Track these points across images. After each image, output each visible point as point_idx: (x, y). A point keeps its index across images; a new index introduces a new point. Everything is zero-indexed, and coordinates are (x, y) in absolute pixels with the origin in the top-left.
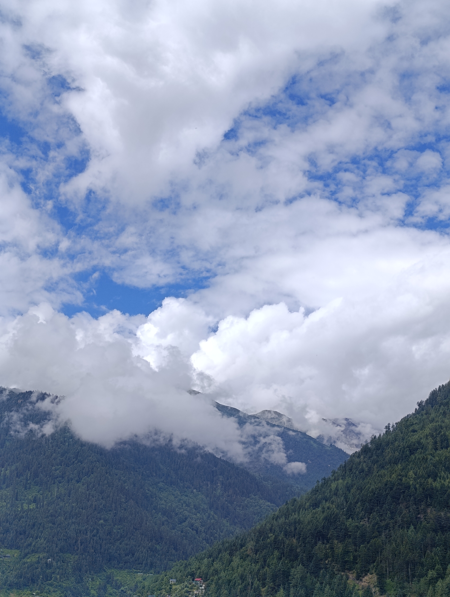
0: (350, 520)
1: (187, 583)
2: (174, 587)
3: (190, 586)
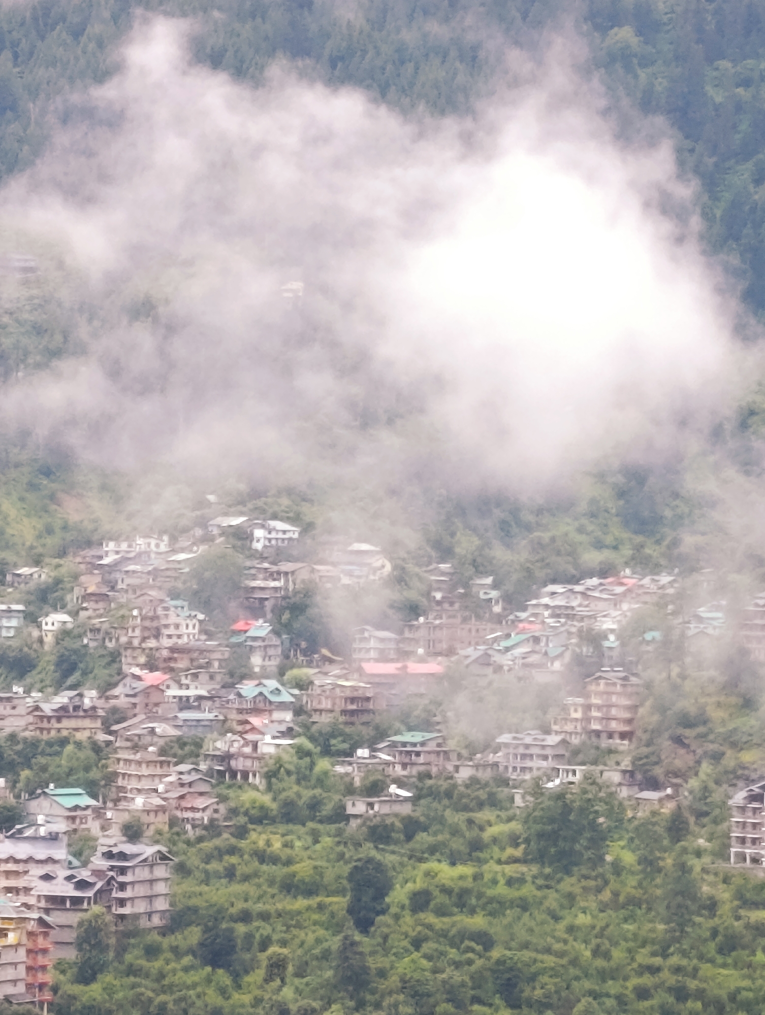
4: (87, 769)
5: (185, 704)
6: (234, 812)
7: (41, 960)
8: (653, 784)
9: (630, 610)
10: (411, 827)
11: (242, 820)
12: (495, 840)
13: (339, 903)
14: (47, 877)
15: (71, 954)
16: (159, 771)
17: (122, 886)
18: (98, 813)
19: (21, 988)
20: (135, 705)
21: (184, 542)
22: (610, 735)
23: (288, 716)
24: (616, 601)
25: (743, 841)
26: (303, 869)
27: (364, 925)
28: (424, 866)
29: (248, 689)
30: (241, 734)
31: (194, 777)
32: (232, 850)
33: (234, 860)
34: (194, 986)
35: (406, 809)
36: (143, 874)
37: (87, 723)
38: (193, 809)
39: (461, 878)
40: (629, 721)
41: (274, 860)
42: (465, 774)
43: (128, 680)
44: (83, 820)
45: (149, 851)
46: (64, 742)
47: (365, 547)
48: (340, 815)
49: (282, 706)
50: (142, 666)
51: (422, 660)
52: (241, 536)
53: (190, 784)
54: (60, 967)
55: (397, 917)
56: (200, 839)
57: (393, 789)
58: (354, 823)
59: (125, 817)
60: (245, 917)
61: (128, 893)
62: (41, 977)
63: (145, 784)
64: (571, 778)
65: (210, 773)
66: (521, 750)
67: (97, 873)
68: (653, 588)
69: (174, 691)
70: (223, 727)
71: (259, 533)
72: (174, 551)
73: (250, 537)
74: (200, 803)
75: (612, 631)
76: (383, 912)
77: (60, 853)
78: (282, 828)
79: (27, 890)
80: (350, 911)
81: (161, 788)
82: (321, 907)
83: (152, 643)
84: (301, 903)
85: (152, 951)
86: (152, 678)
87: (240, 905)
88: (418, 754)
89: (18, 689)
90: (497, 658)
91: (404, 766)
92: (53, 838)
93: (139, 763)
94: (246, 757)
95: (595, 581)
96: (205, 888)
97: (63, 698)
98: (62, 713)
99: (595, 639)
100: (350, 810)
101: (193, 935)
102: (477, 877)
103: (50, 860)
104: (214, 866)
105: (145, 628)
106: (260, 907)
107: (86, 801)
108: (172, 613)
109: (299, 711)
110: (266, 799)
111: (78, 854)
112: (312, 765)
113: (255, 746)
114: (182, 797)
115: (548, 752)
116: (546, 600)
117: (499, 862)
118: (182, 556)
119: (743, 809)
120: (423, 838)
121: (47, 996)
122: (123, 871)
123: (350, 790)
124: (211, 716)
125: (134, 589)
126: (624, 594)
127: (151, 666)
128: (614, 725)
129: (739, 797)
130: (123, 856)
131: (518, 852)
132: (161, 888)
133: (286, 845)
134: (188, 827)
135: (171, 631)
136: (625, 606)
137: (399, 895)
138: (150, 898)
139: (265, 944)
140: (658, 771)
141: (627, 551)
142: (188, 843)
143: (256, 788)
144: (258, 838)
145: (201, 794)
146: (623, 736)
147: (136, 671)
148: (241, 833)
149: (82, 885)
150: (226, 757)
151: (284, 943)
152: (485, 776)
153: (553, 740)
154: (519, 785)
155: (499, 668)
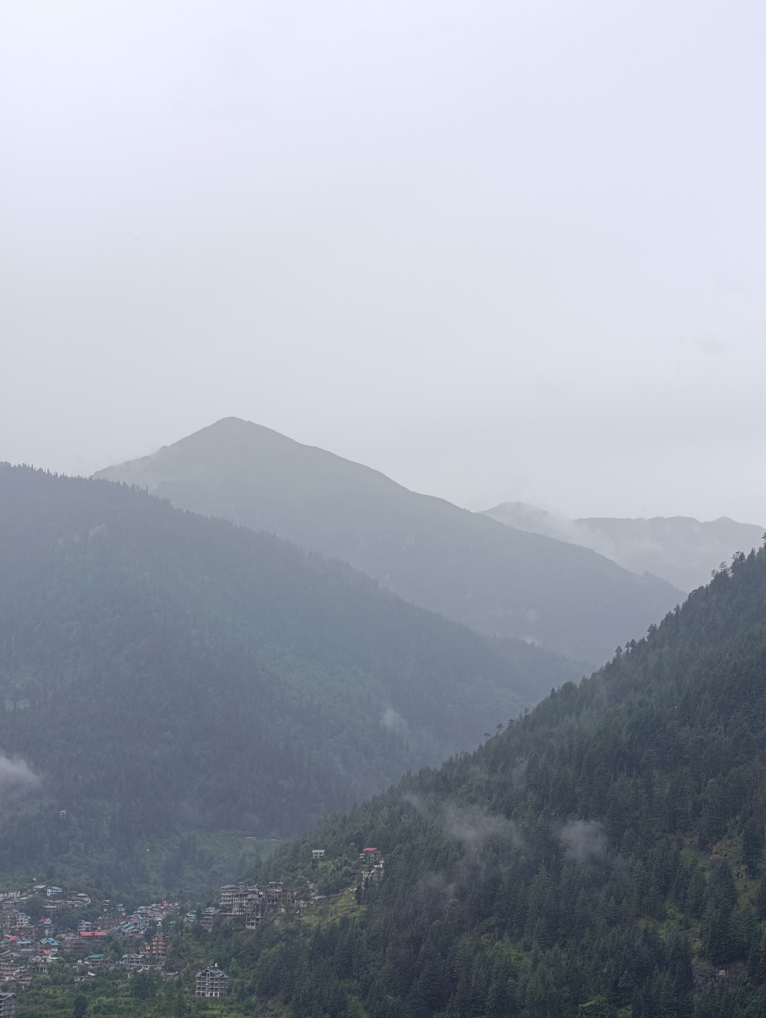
0: (687, 727)
1: (346, 858)
2: (321, 865)
3: (355, 862)
5: (23, 946)
6: (38, 981)
8: (172, 970)
9: (166, 914)
10: (95, 986)
11: (40, 984)
12: (121, 989)
13: (71, 1011)
16: (14, 968)
20: (7, 947)
21: (25, 894)
22: (159, 955)
23: (56, 950)
24: (161, 911)
25: (199, 988)
26: (60, 1000)
28: (99, 998)
29: (44, 941)
30: (41, 956)
31: (26, 970)
32: (37, 994)
33: (37, 997)
35: (93, 980)
36: (7, 1002)
38: (23, 981)
39: (110, 1002)
40: (164, 950)
41: (50, 997)
42: (112, 968)
43: (5, 939)
45: (10, 995)
47: (83, 895)
48: (72, 982)
49: (55, 947)
50: (10, 934)
51: (99, 931)
52: (44, 891)
53: (24, 973)
55: (89, 1015)
56: (26, 991)
57: (89, 973)
58: (76, 984)
59: (2, 984)
63: (9, 973)
64: (146, 969)
65: (30, 969)
66: (130, 960)
68: (173, 907)
69: (20, 942)
70: (35, 954)
71: (49, 890)
72: (22, 897)
73: (46, 892)
74: (27, 979)
75: (160, 921)
76: (85, 1014)
78: (53, 987)
80: (74, 1013)
81: (14, 974)
82: (65, 1012)
83: (13, 927)
84: (59, 1011)
86: (12, 938)
87: (39, 1012)
88: (97, 961)
90: (123, 930)
91: (93, 965)
93: (8, 966)
94: (42, 963)
95: (154, 905)
96: (27, 1007)
99: (153, 923)
100: (75, 980)
102: (115, 1002)
104: (30, 999)
105: (11, 922)
106: (45, 1013)
108: (20, 917)
109: (59, 948)
110: (48, 977)
112: (63, 966)
113: (45, 959)
114: (21, 977)
115: (139, 960)
116: (139, 911)
117: (122, 997)
118: (25, 898)
119: (200, 978)
120: (98, 989)
122: (1, 1002)
123: (75, 974)
124: (32, 950)
125: (8, 909)
126: (164, 909)
127: (12, 934)
128: (160, 951)
129: (199, 974)
130: (2, 996)
131: (129, 993)
132: (13, 1007)
133: (54, 992)
134: (23, 987)
135: (20, 922)
136: (164, 913)
137: (90, 1008)
138: (10, 1010)
140: (173, 966)
141: (165, 895)
142: (22, 992)
143: (45, 974)
144: (45, 990)
145: (27, 976)
146: (163, 955)
147: (8, 935)
148: (40, 988)
150: (36, 963)
152: (118, 968)
153: (140, 956)
154: (129, 971)
155: (124, 934)
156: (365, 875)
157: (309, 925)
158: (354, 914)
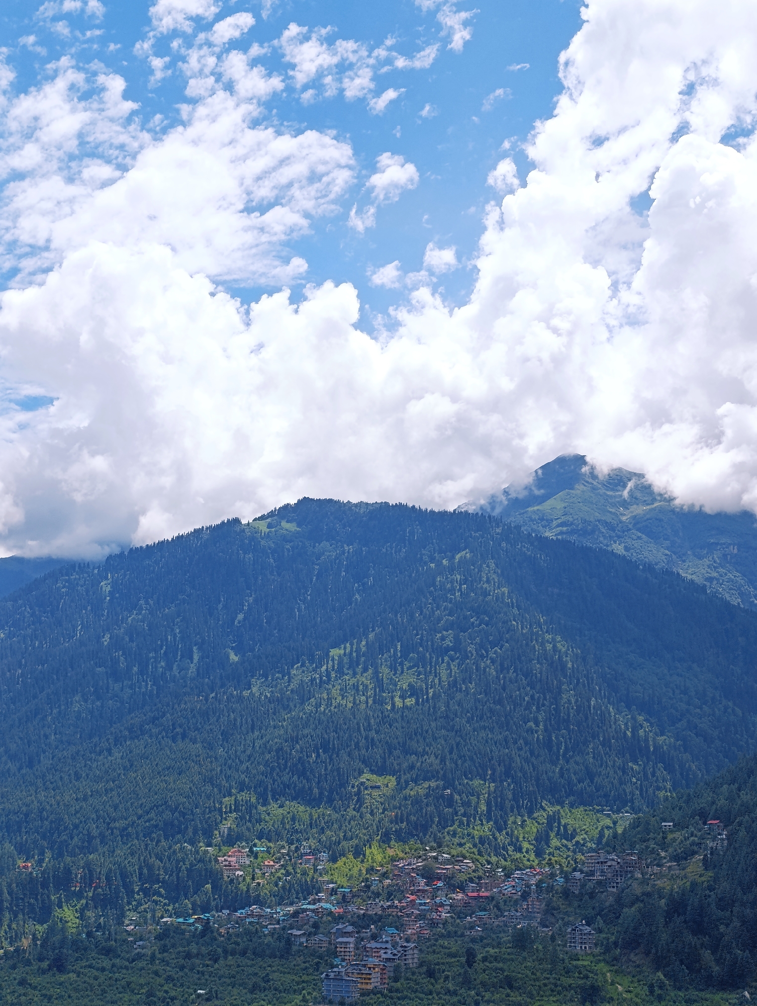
1: (693, 829)
2: (670, 836)
3: (700, 833)
4: (396, 922)
5: (421, 905)
6: (434, 934)
7: (384, 976)
8: (547, 927)
10: (482, 939)
11: (437, 937)
12: (504, 942)
13: (463, 959)
14: (385, 953)
15: (392, 974)
16: (414, 923)
17: (405, 955)
18: (399, 935)
19: (379, 984)
20: (408, 905)
21: (420, 860)
22: (534, 913)
23: (449, 908)
24: (535, 875)
25: (571, 942)
26: (453, 950)
27: (470, 966)
28: (485, 949)
29: (438, 900)
30: (436, 913)
31: (424, 925)
32: (435, 945)
33: (435, 948)
34: (425, 983)
35: (480, 934)
36: (411, 952)
37: (395, 910)
38: (424, 934)
39: (496, 952)
40: (539, 909)
41: (446, 948)
42: (496, 924)
43: (406, 898)
44: (395, 937)
45: (412, 945)
46: (389, 915)
47: (468, 861)
48: (462, 935)
49: (447, 905)
50: (410, 894)
51: (483, 892)
52: (435, 858)
53: (423, 927)
54: (389, 978)
55: (479, 964)
56: (426, 942)
57: (477, 928)
58: (467, 937)
59: (406, 936)
60: (438, 964)
61: (407, 957)
62: (384, 981)
63: (411, 927)
64: (524, 925)
65: (428, 924)
66: (510, 917)
67: (399, 952)
68: (544, 872)
69: (418, 901)
70: (431, 910)
71: (439, 857)
72: (418, 863)
73: (437, 859)
74: (426, 932)
75: (534, 884)
76: (475, 962)
77: (389, 946)
78: (447, 939)
79: (380, 956)
80: (466, 962)
81: (415, 928)
82: (458, 961)
83: (412, 888)
84: (453, 960)
85: (413, 974)
86: (412, 897)
87: (437, 961)
88: (483, 918)
89: (377, 900)
90: (503, 892)
91: (479, 921)
92: (387, 942)
93: (409, 921)
94: (438, 919)
95: (529, 870)
96: (427, 956)
97: (389, 904)
98: (389, 907)
99: (528, 886)
100: (465, 934)
101: (425, 969)
102: (500, 952)
103: (386, 948)
104: (430, 950)
105: (411, 884)
106: (442, 961)
107: (396, 931)
108: (417, 880)
109: (451, 906)
110: (443, 931)
111: (393, 946)
112: (455, 921)
113: (440, 916)
114: (421, 930)
115: (518, 917)
116: (516, 876)
117: (506, 948)
118: (420, 864)
119: (570, 933)
120: (485, 942)
121: (386, 986)
122: (405, 951)
123: (465, 928)
124: (428, 908)
125: (407, 873)
127: (412, 894)
128: (535, 910)
129: (569, 930)
130: (405, 947)
131: (511, 946)
132: (416, 956)
133: (448, 944)
134: (423, 939)
135: (417, 884)
136: (537, 877)
137: (479, 957)
138: (413, 959)
139: (443, 972)
140: (547, 923)
141: (536, 862)
142: (423, 943)
143: (440, 928)
144: (441, 942)
145: (426, 929)
146: (538, 913)
147: (408, 896)
148: (436, 940)
149: (395, 955)
150: (432, 919)
151: (448, 971)
152: (501, 924)
153: (519, 914)
154: (511, 926)
155: (504, 895)
156: (710, 844)
157: (664, 888)
158: (703, 879)
